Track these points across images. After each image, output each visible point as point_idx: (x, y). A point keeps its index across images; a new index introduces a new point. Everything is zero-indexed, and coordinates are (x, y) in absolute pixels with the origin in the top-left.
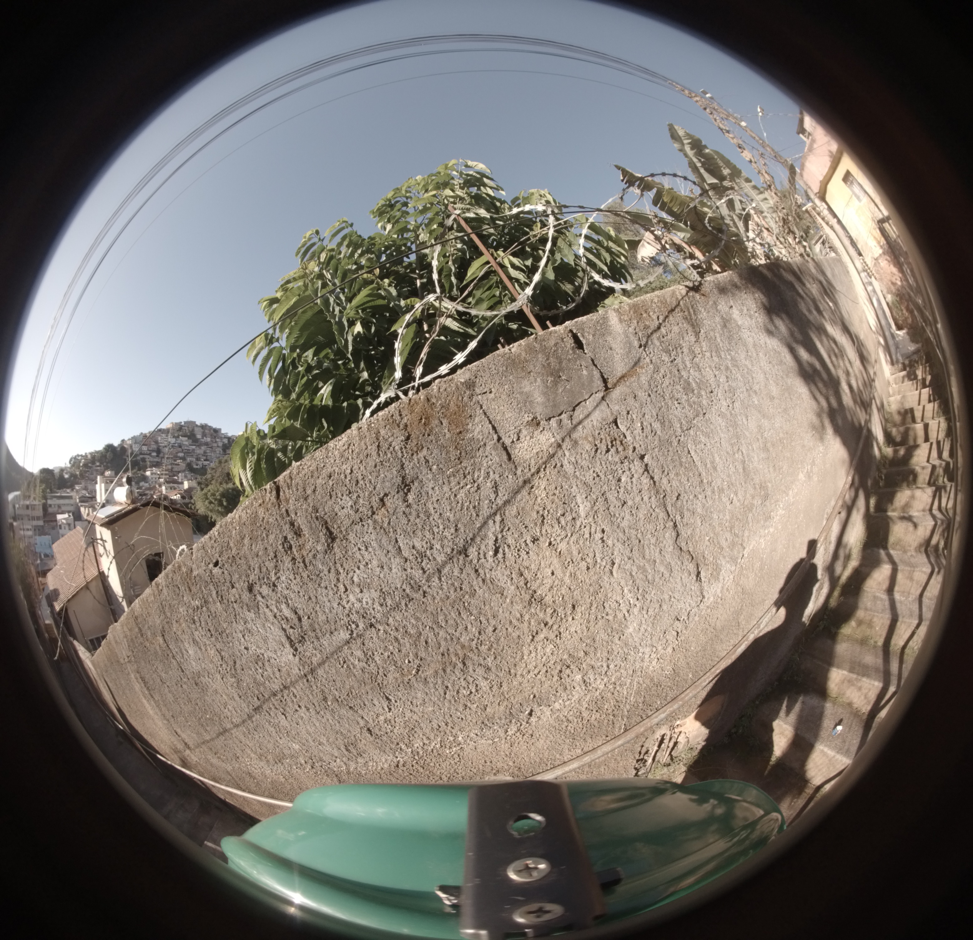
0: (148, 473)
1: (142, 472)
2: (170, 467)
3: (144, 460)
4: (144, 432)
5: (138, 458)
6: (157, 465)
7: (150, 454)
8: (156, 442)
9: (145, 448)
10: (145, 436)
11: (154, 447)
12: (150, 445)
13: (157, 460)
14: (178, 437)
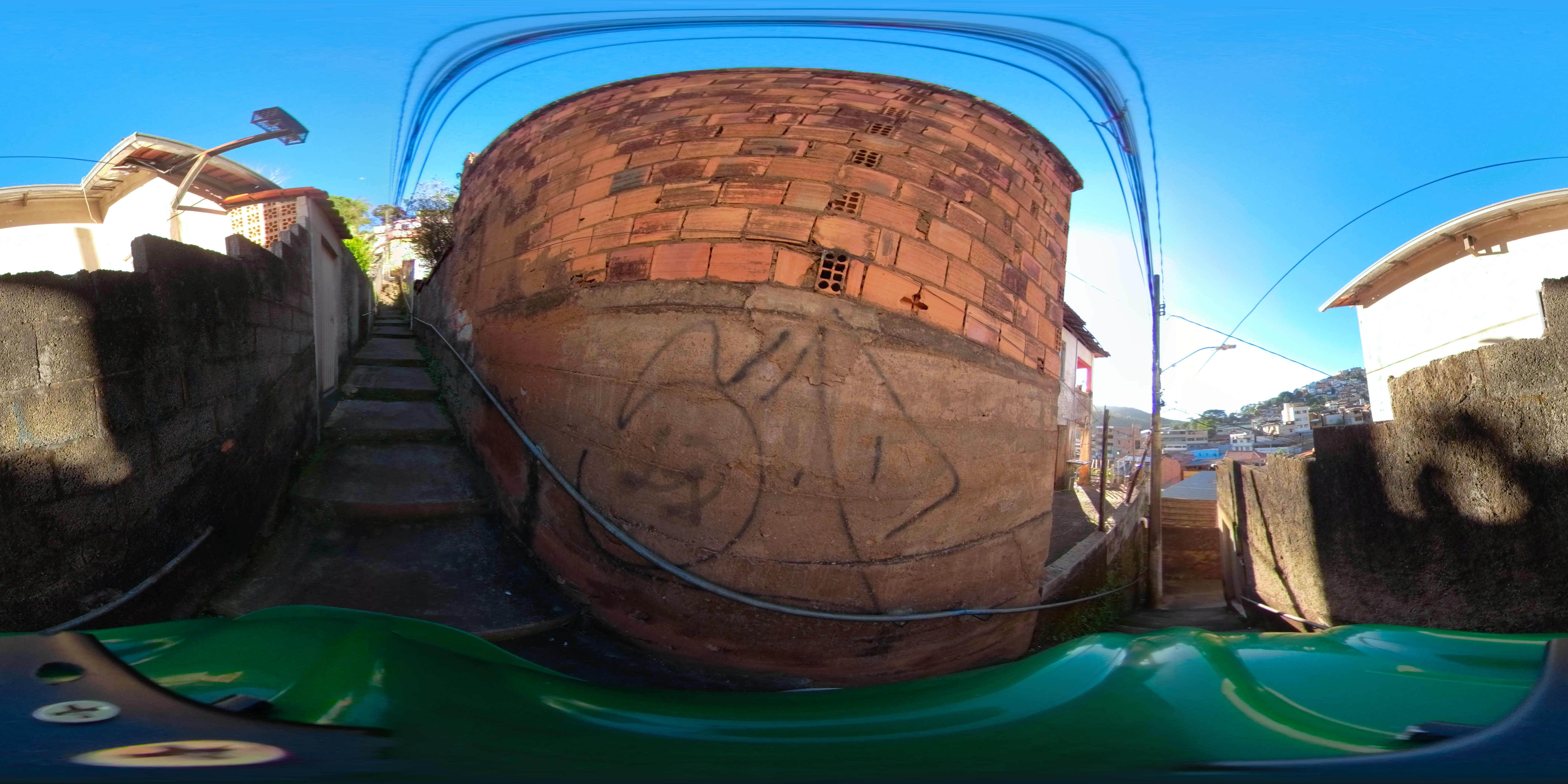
0: (1327, 405)
1: (1321, 405)
2: (1347, 399)
3: (1320, 398)
4: (1316, 381)
5: (1316, 397)
6: (1334, 399)
7: (1326, 393)
8: (1330, 385)
9: (1320, 390)
10: (1318, 383)
11: (1329, 388)
12: (1324, 388)
13: (1333, 396)
14: (1348, 379)
